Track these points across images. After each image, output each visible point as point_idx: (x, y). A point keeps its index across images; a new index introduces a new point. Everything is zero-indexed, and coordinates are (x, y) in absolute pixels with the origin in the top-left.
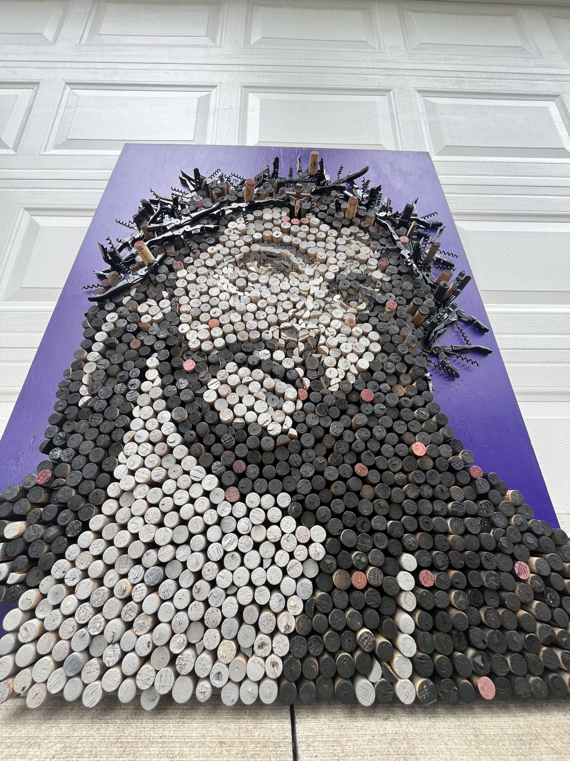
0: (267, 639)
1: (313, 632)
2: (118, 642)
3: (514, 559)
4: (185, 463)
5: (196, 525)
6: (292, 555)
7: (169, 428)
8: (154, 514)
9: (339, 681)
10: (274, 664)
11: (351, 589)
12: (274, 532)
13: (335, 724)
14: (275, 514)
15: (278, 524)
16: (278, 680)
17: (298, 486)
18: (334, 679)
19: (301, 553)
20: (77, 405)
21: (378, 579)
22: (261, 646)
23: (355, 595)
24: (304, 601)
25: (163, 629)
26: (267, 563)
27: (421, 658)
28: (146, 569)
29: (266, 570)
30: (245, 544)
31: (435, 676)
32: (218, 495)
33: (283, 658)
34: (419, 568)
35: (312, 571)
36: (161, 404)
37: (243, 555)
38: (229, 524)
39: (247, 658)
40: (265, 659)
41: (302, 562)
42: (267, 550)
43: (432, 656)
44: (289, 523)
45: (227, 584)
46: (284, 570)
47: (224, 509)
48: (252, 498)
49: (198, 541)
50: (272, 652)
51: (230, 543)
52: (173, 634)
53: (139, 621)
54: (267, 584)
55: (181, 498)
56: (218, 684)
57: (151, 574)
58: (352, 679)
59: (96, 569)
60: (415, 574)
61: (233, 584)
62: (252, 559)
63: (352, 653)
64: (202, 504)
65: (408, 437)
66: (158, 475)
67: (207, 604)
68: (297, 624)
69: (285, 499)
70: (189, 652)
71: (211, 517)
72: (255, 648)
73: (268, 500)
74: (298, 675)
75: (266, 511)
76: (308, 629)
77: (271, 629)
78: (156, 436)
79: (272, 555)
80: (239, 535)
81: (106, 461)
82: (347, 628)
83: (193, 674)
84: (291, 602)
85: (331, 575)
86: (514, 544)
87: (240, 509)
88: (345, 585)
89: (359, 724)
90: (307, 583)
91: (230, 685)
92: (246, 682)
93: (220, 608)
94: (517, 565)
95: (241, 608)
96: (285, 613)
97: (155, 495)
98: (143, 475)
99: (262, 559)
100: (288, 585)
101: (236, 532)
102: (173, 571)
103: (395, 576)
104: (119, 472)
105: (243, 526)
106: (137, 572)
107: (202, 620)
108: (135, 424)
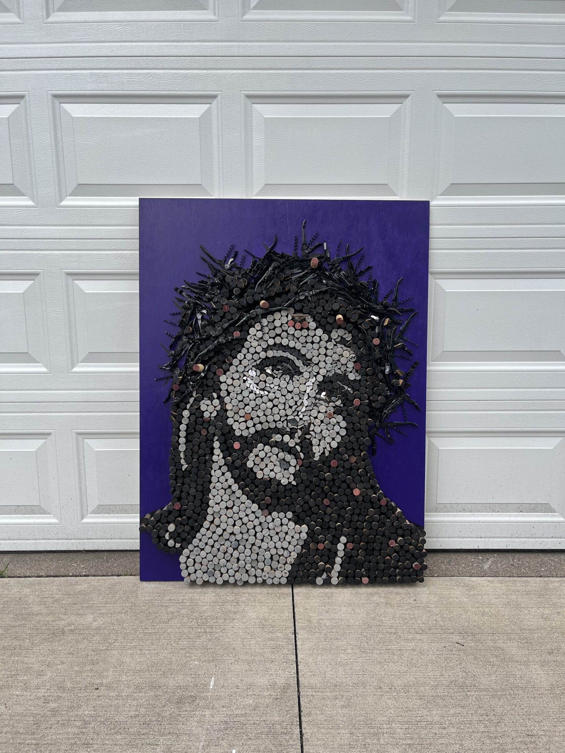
0: (283, 566)
1: (301, 563)
2: (225, 566)
3: (390, 539)
4: (242, 499)
5: (250, 525)
6: (293, 537)
7: (231, 481)
8: (231, 521)
9: (310, 578)
10: (285, 573)
11: (317, 549)
12: (285, 528)
13: (308, 589)
14: (285, 521)
15: (287, 525)
16: (287, 578)
17: (296, 509)
18: (308, 577)
19: (297, 536)
20: (181, 469)
21: (330, 546)
22: (280, 568)
23: (319, 551)
24: (298, 554)
25: (241, 562)
26: (282, 540)
27: (342, 572)
28: (231, 542)
29: (282, 542)
30: (272, 533)
31: (347, 577)
32: (259, 513)
33: (289, 571)
34: (347, 542)
35: (302, 543)
36: (224, 469)
37: (271, 537)
38: (265, 525)
39: (275, 571)
40: (282, 571)
41: (297, 540)
42: (282, 535)
43: (347, 571)
44: (292, 524)
45: (266, 548)
46: (289, 543)
47: (262, 519)
48: (275, 514)
49: (252, 532)
50: (285, 569)
51: (266, 533)
52: (246, 564)
53: (232, 560)
54: (282, 548)
55: (242, 514)
56: (265, 578)
57: (234, 544)
58: (315, 577)
59: (211, 542)
60: (345, 544)
61: (268, 547)
62: (276, 538)
63: (316, 570)
64: (252, 517)
65: (352, 485)
66: (230, 504)
67: (258, 554)
68: (294, 561)
69: (290, 515)
70: (253, 569)
71: (256, 522)
72: (278, 568)
73: (282, 515)
74: (295, 576)
75: (281, 519)
76: (299, 562)
77: (284, 562)
78: (226, 485)
79: (284, 537)
80: (269, 529)
81: (204, 498)
82: (314, 562)
83: (255, 576)
84: (292, 554)
85: (310, 544)
86: (392, 533)
87: (269, 518)
88: (315, 548)
89: (316, 590)
90: (299, 547)
91: (269, 579)
92: (275, 578)
93: (264, 556)
94: (390, 541)
95: (272, 556)
96: (290, 557)
97: (230, 513)
98: (223, 505)
99: (280, 538)
100: (291, 548)
101: (268, 528)
102: (243, 543)
103: (337, 545)
104: (211, 503)
105: (271, 526)
106: (228, 543)
107: (257, 560)
108: (214, 479)
